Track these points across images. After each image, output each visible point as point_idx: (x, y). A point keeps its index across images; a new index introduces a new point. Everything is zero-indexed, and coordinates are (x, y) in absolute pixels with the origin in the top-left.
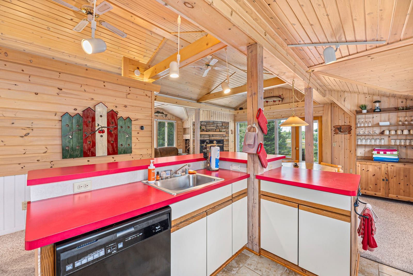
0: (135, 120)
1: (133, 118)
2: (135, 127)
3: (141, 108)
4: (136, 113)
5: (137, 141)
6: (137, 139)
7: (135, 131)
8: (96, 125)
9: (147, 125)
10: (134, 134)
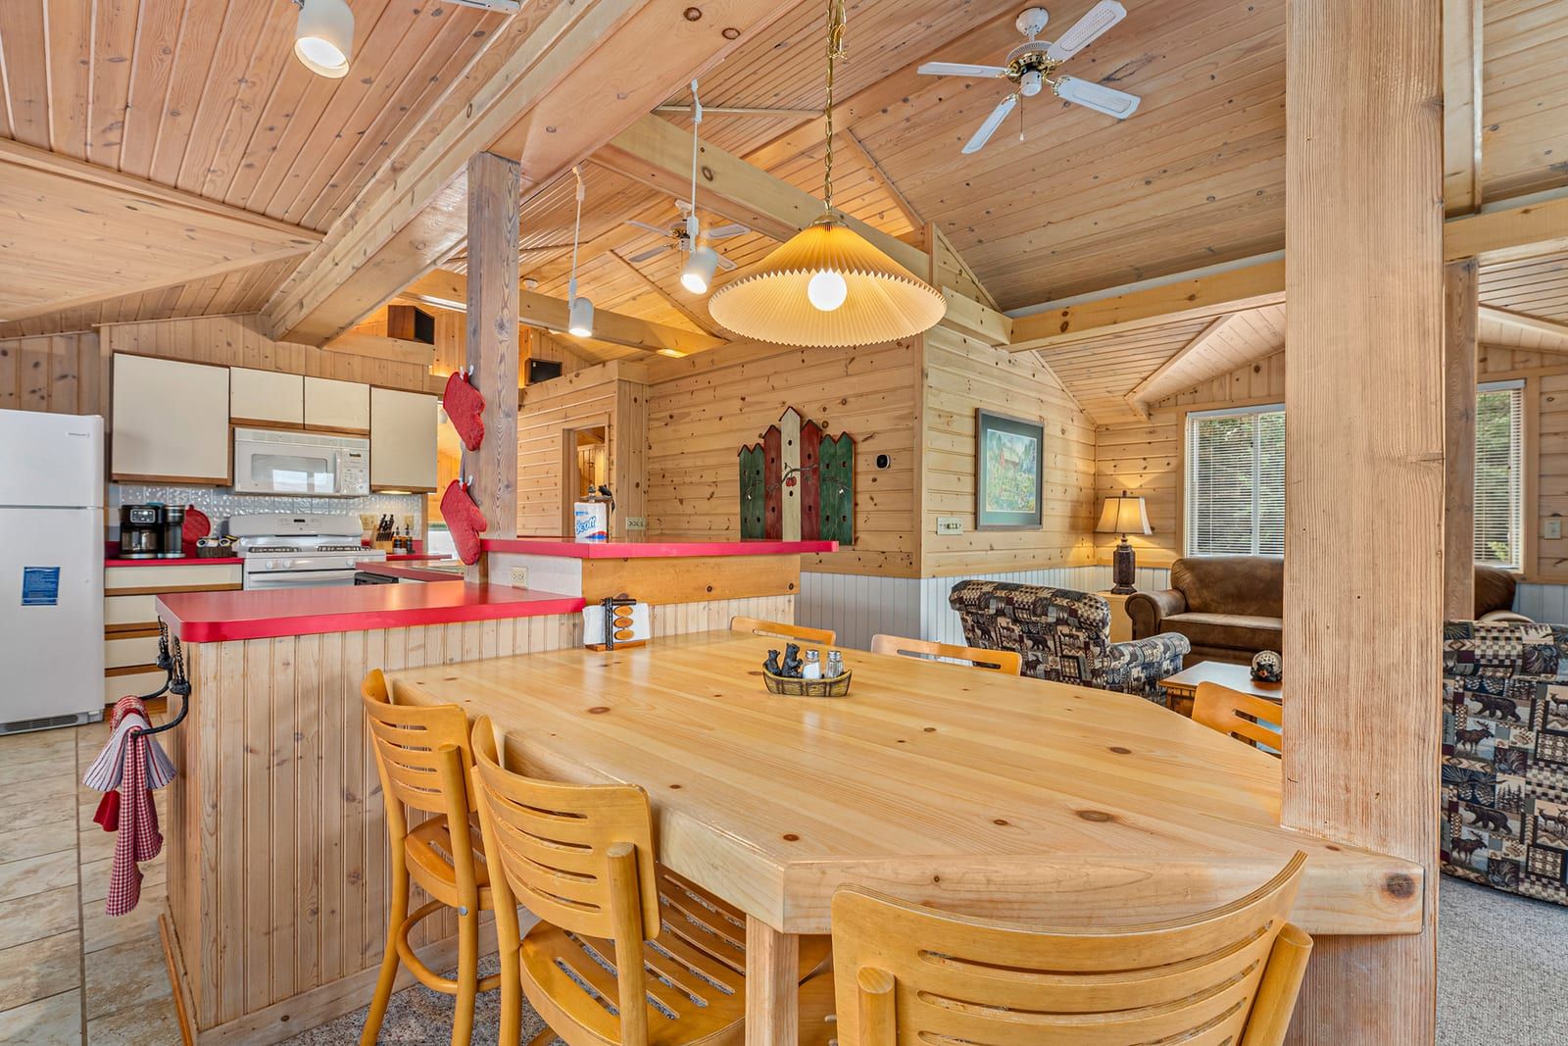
0: (866, 439)
1: (859, 434)
2: (865, 464)
3: (881, 395)
4: (866, 414)
5: (871, 507)
6: (872, 499)
7: (867, 473)
8: (783, 466)
9: (899, 451)
10: (863, 483)
